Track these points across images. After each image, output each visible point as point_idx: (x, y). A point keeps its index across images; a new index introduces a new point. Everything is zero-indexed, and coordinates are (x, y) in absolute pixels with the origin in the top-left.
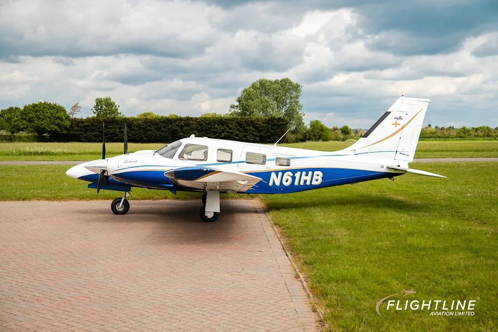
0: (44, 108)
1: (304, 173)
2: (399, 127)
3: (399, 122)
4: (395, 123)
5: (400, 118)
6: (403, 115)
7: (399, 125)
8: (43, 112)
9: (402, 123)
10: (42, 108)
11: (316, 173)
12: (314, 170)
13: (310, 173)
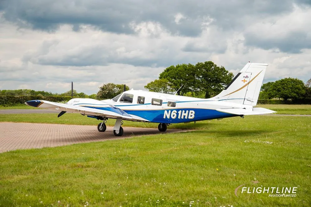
0: (288, 82)
1: (184, 111)
2: (246, 83)
3: (246, 79)
4: (243, 80)
5: (247, 77)
6: (249, 75)
7: (246, 81)
8: (287, 85)
9: (248, 80)
10: (287, 82)
11: (191, 111)
12: (189, 110)
13: (187, 111)
